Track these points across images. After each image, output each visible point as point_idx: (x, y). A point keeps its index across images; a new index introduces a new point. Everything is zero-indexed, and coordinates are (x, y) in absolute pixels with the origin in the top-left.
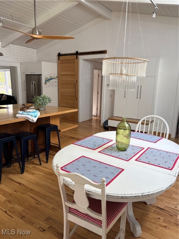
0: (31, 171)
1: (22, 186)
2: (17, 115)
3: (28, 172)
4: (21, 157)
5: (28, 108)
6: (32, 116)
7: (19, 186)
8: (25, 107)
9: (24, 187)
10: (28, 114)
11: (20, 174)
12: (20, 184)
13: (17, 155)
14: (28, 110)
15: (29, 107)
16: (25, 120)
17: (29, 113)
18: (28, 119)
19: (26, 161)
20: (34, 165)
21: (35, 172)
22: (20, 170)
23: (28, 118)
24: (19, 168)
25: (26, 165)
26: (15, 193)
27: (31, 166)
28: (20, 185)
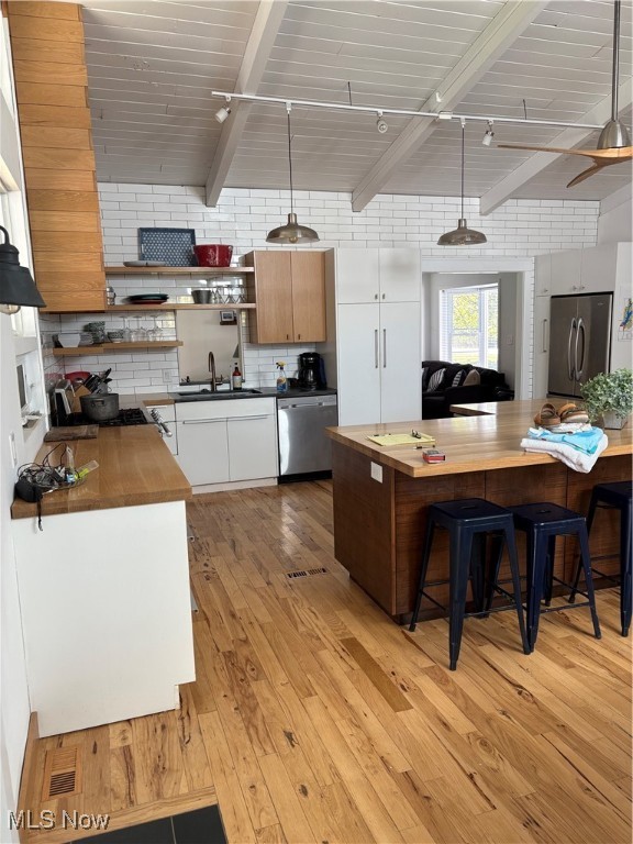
0: (562, 651)
1: (528, 701)
2: (525, 443)
3: (547, 651)
4: (525, 589)
5: (562, 420)
6: (577, 447)
7: (517, 696)
8: (553, 415)
9: (534, 706)
10: (563, 441)
11: (519, 651)
12: (519, 688)
13: (514, 580)
14: (564, 427)
15: (568, 415)
16: (551, 461)
17: (567, 437)
18: (561, 457)
19: (543, 612)
20: (571, 633)
21: (575, 660)
22: (520, 640)
23: (563, 454)
24: (519, 632)
25: (543, 625)
26: (504, 717)
27: (561, 633)
28: (520, 693)
